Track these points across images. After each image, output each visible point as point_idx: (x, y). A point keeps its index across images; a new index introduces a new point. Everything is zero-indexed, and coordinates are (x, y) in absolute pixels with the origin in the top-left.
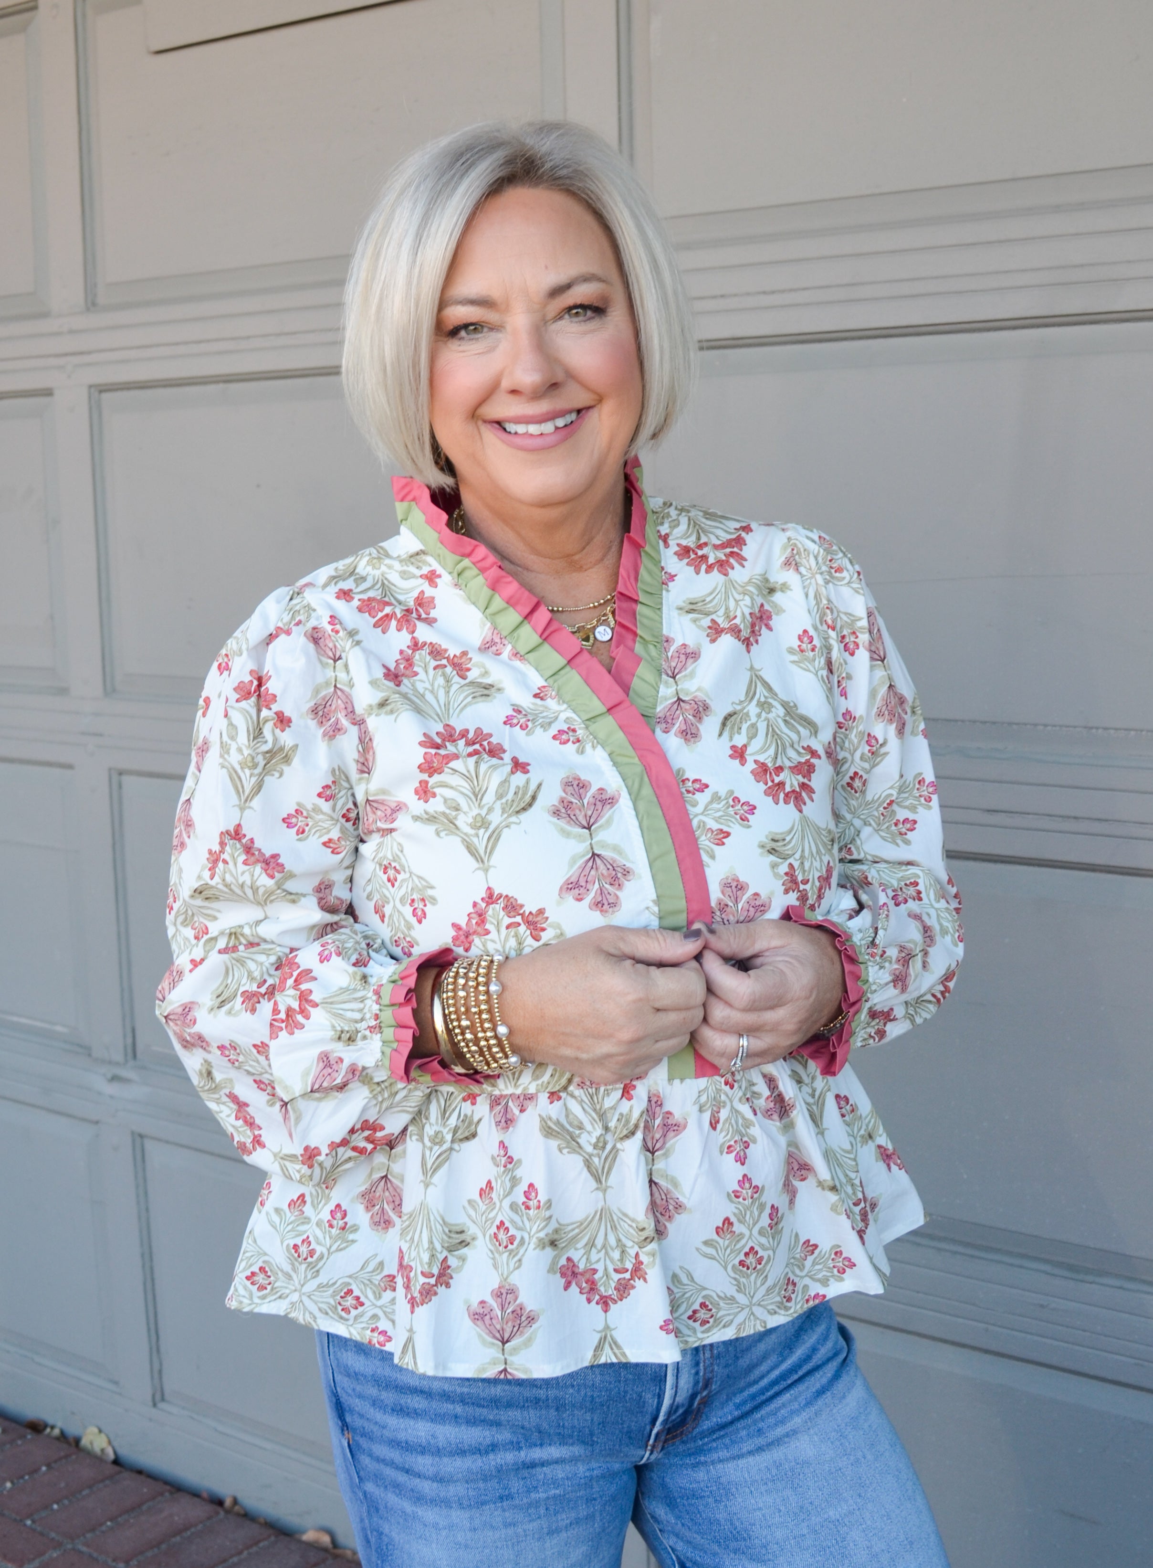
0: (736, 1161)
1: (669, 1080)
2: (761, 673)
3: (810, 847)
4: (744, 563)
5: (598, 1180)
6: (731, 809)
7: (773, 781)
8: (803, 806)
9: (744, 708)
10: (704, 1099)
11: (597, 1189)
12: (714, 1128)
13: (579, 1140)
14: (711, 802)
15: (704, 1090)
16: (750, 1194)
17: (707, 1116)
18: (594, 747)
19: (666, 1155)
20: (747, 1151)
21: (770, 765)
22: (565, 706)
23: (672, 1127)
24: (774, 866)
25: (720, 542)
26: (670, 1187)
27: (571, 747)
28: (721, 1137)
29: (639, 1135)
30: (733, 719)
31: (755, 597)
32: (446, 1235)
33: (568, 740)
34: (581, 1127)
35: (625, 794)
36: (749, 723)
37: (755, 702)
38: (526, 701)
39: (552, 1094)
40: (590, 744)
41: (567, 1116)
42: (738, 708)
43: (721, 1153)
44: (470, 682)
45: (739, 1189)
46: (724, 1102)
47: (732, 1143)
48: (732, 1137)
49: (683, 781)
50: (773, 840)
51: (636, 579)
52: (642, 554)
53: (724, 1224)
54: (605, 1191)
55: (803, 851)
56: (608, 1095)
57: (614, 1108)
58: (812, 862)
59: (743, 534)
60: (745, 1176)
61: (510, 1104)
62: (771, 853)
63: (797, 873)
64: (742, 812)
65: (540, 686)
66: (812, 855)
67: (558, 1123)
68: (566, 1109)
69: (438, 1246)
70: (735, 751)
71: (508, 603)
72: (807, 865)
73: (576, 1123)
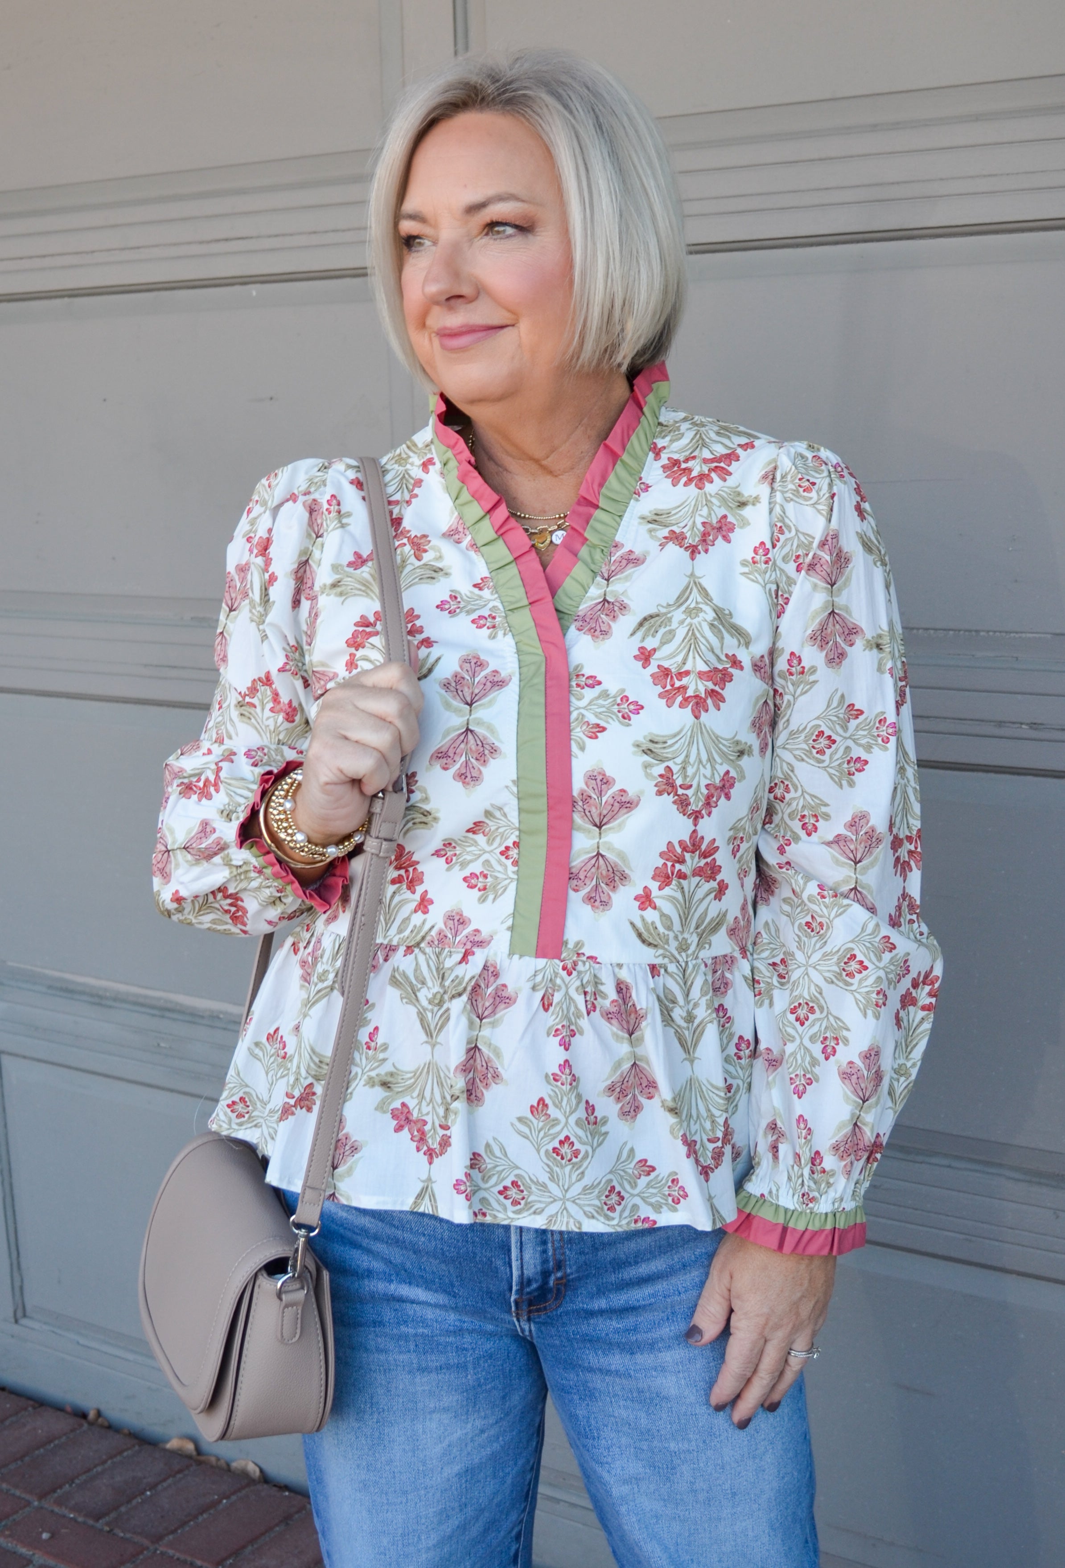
0: (560, 1045)
1: (509, 954)
2: (701, 580)
3: (699, 753)
4: (727, 477)
5: (429, 1033)
6: (616, 707)
7: (672, 685)
8: (703, 713)
9: (669, 612)
10: (539, 978)
11: (426, 1042)
12: (546, 1010)
13: (418, 994)
14: (598, 698)
15: (541, 970)
16: (569, 1080)
17: (539, 995)
18: (505, 634)
19: (494, 1025)
20: (572, 1039)
21: (673, 670)
22: (496, 596)
23: (503, 999)
24: (646, 766)
25: (712, 456)
26: (492, 1056)
27: (485, 632)
28: (551, 1019)
29: (465, 997)
30: (652, 621)
31: (714, 508)
32: (315, 1064)
33: (484, 625)
34: (423, 983)
35: (515, 680)
36: (668, 628)
37: (683, 608)
38: (465, 588)
39: (408, 948)
40: (503, 632)
41: (416, 970)
42: (663, 610)
43: (548, 1035)
44: (425, 565)
45: (559, 1073)
46: (559, 986)
47: (559, 1027)
48: (561, 1022)
49: (578, 676)
50: (652, 741)
51: (601, 485)
52: (619, 462)
53: (538, 1104)
54: (433, 1046)
55: (687, 756)
56: (450, 956)
57: (451, 969)
58: (698, 769)
59: (739, 451)
60: (566, 1061)
61: (379, 953)
62: (646, 753)
63: (675, 777)
64: (627, 711)
65: (483, 576)
66: (700, 762)
67: (404, 974)
68: (417, 964)
69: (303, 1072)
70: (642, 653)
71: (473, 496)
72: (690, 771)
73: (421, 978)
